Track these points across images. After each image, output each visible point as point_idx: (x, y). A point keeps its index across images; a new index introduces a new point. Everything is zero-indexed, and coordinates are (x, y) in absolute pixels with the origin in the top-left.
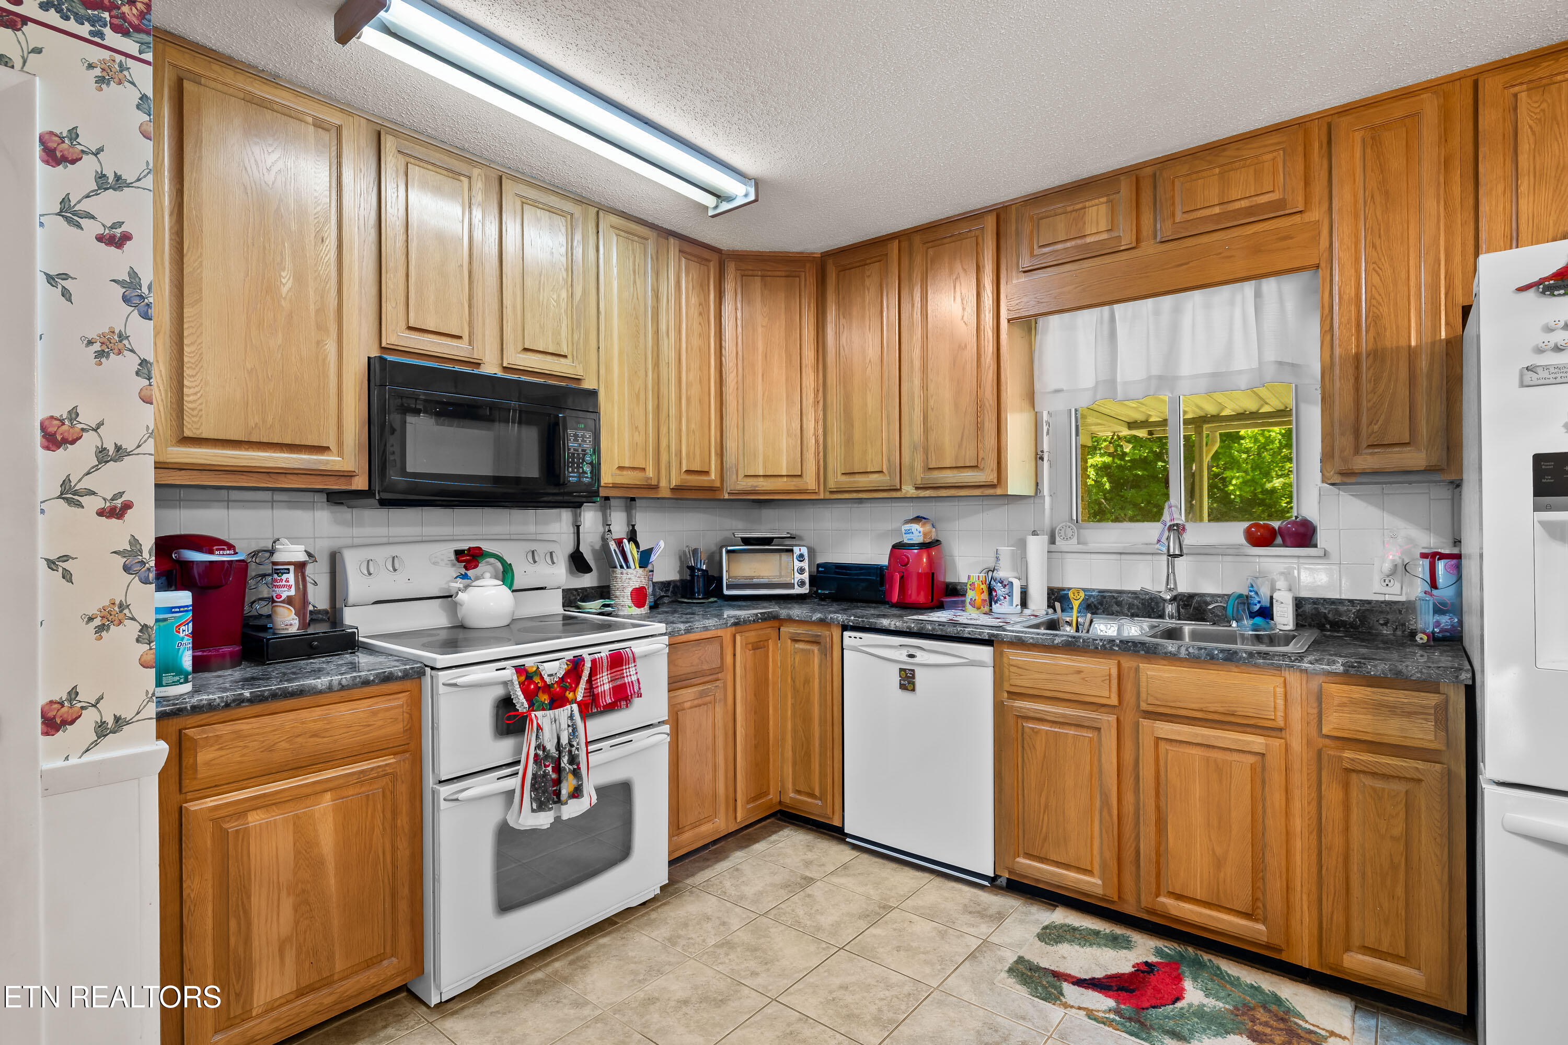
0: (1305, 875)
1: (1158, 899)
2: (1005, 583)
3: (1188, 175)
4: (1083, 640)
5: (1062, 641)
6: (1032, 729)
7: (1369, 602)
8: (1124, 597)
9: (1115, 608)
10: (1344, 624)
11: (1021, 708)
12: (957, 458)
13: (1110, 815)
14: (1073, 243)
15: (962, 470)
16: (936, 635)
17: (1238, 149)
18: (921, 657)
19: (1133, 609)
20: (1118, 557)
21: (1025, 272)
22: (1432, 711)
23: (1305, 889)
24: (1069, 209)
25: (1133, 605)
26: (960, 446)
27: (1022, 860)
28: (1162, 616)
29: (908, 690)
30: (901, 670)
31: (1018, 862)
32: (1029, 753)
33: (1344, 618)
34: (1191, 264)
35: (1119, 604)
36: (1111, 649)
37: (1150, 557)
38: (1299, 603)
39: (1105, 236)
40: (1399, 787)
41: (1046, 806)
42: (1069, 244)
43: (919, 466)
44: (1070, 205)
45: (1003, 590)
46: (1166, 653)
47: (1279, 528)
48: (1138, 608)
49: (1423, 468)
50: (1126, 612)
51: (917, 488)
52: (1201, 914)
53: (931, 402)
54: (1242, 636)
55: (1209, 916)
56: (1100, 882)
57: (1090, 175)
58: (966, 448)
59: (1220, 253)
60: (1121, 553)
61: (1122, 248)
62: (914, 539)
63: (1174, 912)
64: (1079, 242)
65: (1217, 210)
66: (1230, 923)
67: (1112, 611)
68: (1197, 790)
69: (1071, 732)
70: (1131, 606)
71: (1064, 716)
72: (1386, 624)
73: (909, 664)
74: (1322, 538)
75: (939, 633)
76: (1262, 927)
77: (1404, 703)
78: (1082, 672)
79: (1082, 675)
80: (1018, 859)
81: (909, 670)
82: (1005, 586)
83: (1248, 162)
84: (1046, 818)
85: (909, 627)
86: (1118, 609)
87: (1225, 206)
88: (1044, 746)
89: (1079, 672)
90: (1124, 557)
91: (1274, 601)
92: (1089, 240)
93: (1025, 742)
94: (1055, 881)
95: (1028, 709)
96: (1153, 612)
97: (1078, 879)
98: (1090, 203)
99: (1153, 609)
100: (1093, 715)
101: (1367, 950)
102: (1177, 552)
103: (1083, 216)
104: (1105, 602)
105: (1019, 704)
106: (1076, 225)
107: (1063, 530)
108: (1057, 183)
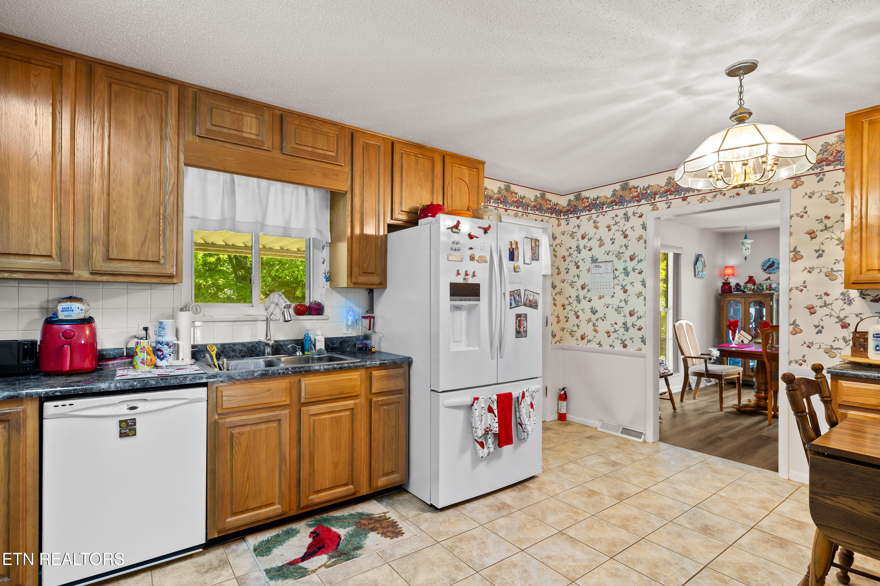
0: (365, 455)
1: (309, 498)
2: (171, 344)
3: (298, 125)
4: (272, 371)
5: (259, 374)
6: (239, 433)
7: (343, 338)
8: (237, 347)
9: (232, 354)
10: (335, 348)
11: (231, 422)
12: (139, 253)
13: (286, 466)
14: (235, 132)
15: (143, 263)
16: (160, 387)
17: (320, 124)
18: (142, 407)
19: (242, 353)
20: (232, 323)
21: (199, 136)
22: (402, 375)
23: (365, 461)
24: (232, 110)
25: (242, 350)
26: (143, 244)
27: (230, 519)
28: (264, 354)
29: (130, 436)
30: (121, 422)
31: (228, 522)
32: (237, 448)
33: (335, 346)
34: (297, 171)
35: (234, 351)
36: (288, 373)
37: (250, 323)
38: (327, 340)
39: (254, 137)
40: (393, 407)
41: (248, 477)
42: (232, 132)
43: (98, 256)
44: (233, 109)
45: (169, 349)
46: (315, 370)
47: (309, 306)
48: (245, 352)
49: (378, 283)
50: (238, 355)
51: (92, 273)
52: (328, 495)
53: (114, 207)
54: (313, 358)
55: (332, 493)
56: (279, 506)
57: (247, 97)
58: (148, 247)
59: (310, 171)
60: (234, 321)
61: (265, 148)
62: (73, 315)
63: (317, 501)
64: (238, 133)
65: (310, 149)
66: (340, 492)
67: (229, 355)
68: (328, 435)
69: (263, 426)
70: (241, 351)
71: (260, 418)
72: (348, 346)
73: (129, 415)
74: (327, 311)
75: (163, 385)
76: (351, 486)
77: (395, 374)
78: (270, 390)
79: (271, 391)
80: (227, 520)
81: (131, 420)
82: (171, 346)
83: (323, 133)
84: (248, 484)
85: (132, 386)
86: (234, 354)
87: (314, 149)
88: (247, 441)
89: (269, 390)
90: (235, 323)
91: (317, 341)
92: (245, 135)
93: (234, 443)
94: (253, 519)
95: (236, 421)
96: (254, 353)
97: (267, 511)
98: (247, 114)
99: (253, 351)
100: (276, 413)
101: (385, 475)
102: (289, 319)
103: (242, 120)
104: (225, 351)
105: (228, 420)
106: (238, 123)
107: (195, 308)
108: (227, 91)
